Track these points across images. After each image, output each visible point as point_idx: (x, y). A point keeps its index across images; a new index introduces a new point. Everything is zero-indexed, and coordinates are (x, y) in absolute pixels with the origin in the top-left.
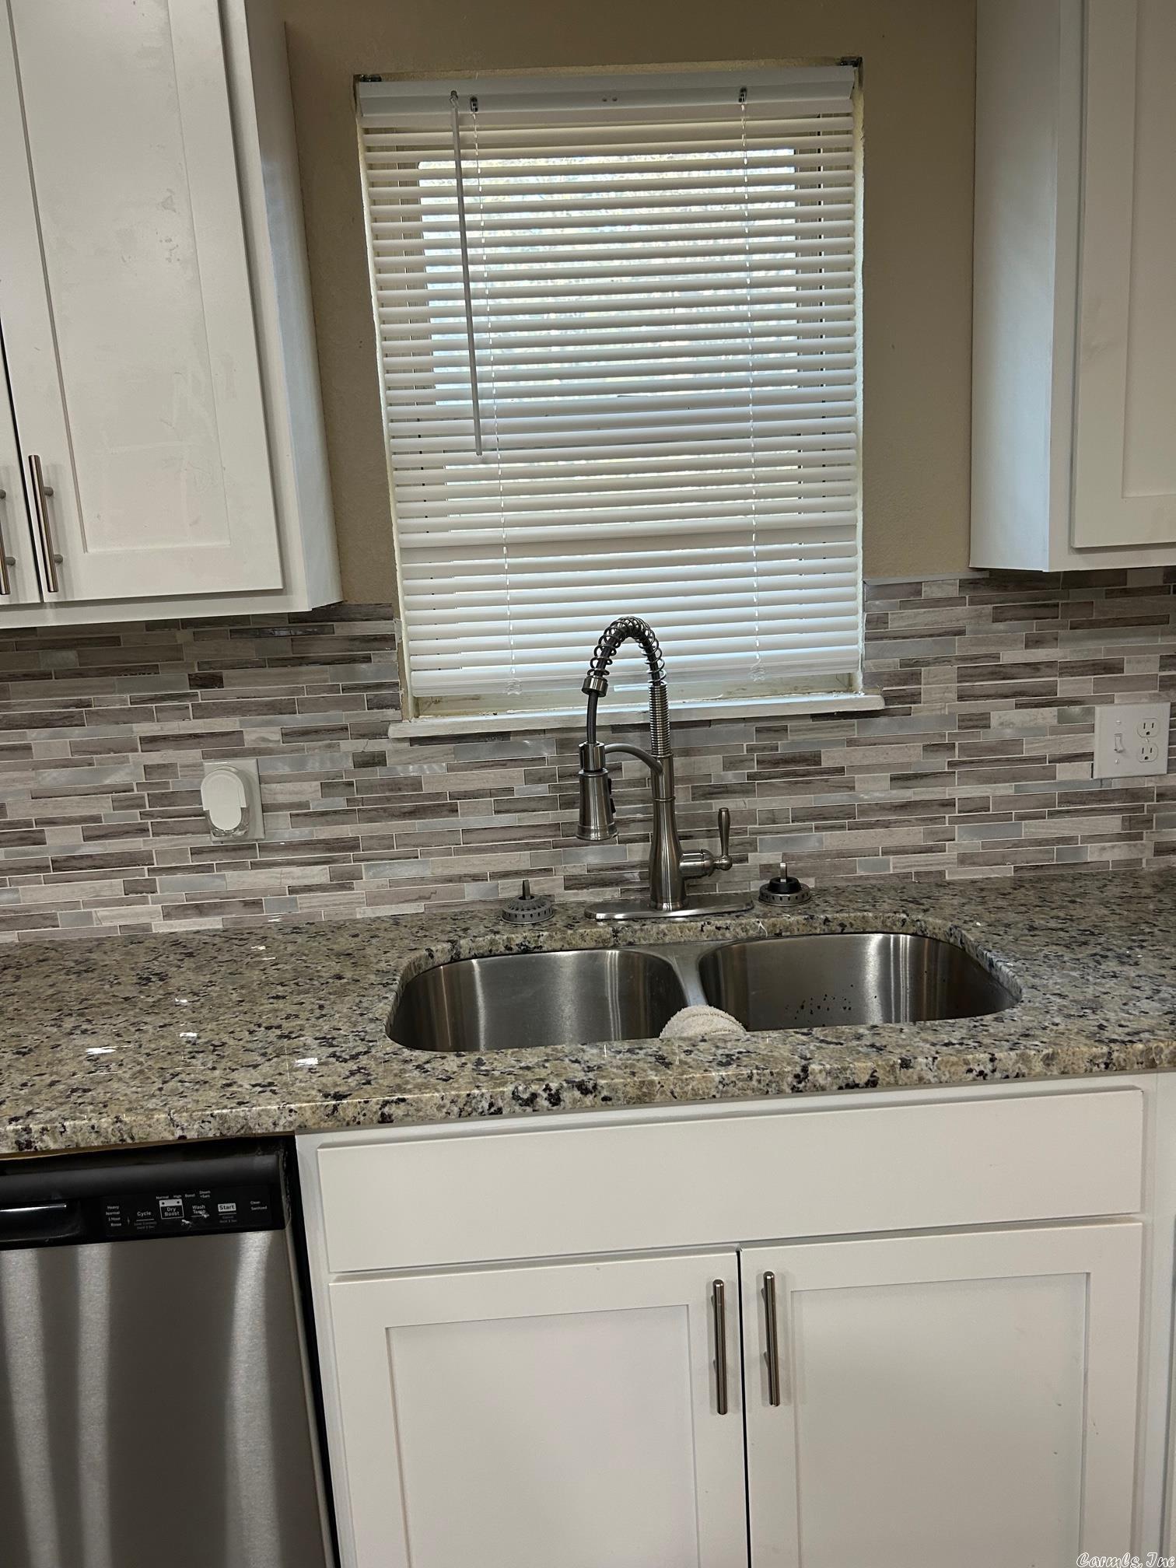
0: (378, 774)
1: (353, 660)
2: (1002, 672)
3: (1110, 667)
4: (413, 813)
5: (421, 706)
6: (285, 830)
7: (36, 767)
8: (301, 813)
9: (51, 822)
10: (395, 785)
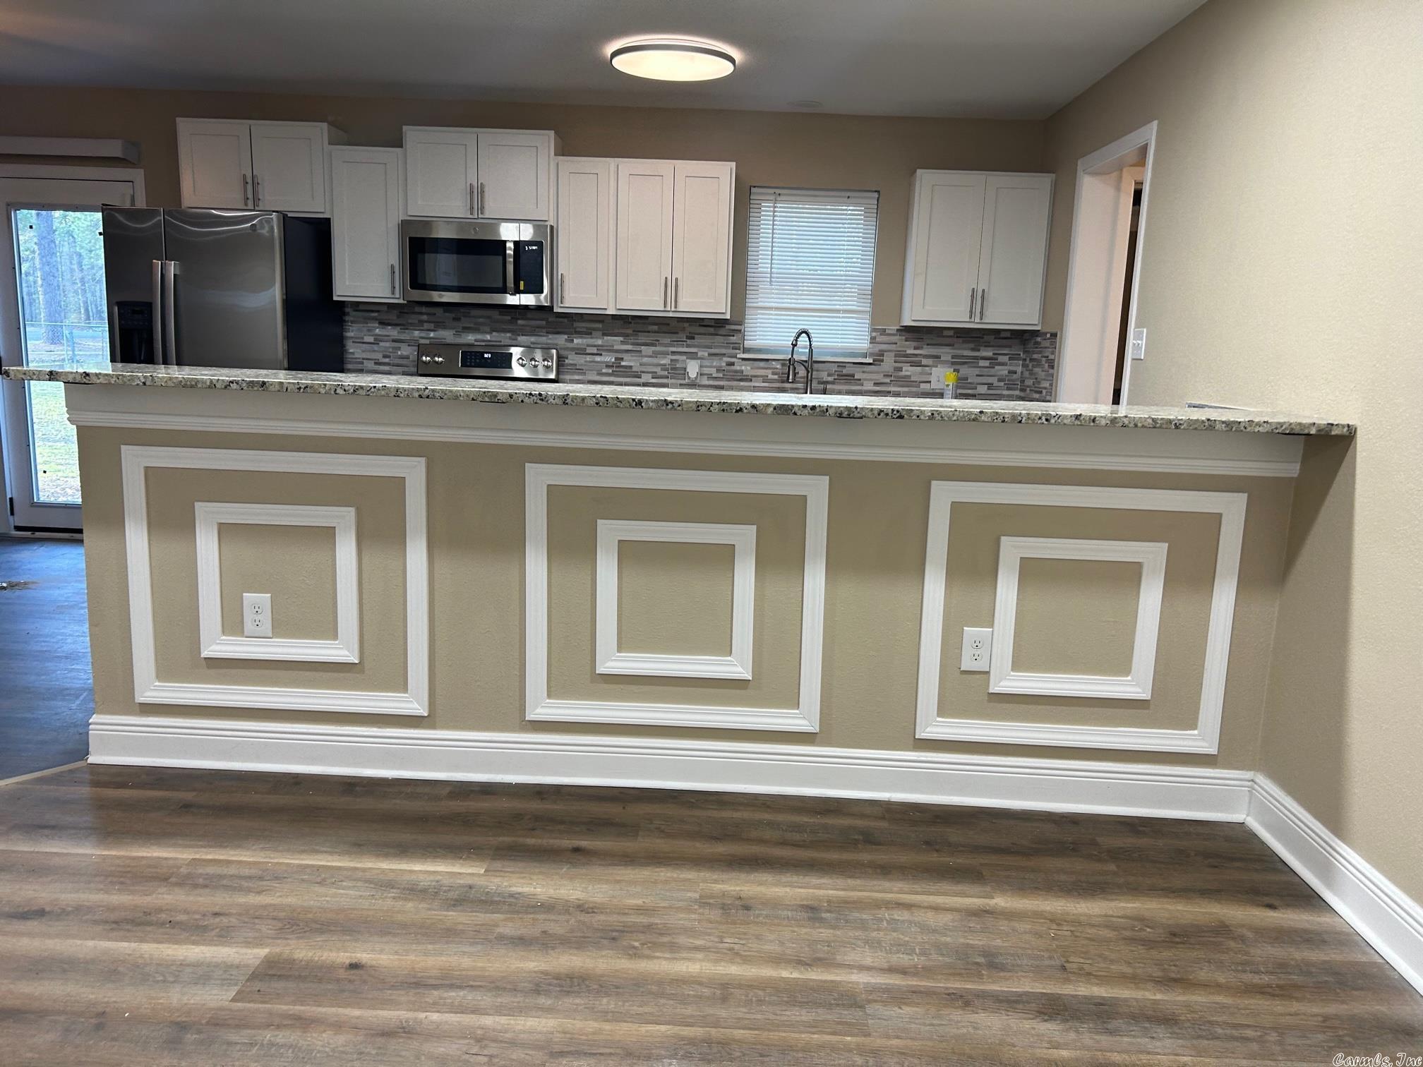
0: (732, 368)
1: (730, 336)
2: (907, 356)
3: (938, 357)
4: (741, 380)
5: (746, 350)
6: (705, 381)
7: (642, 356)
8: (710, 377)
9: (643, 372)
10: (736, 371)
